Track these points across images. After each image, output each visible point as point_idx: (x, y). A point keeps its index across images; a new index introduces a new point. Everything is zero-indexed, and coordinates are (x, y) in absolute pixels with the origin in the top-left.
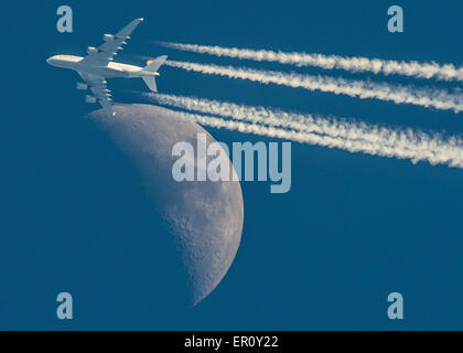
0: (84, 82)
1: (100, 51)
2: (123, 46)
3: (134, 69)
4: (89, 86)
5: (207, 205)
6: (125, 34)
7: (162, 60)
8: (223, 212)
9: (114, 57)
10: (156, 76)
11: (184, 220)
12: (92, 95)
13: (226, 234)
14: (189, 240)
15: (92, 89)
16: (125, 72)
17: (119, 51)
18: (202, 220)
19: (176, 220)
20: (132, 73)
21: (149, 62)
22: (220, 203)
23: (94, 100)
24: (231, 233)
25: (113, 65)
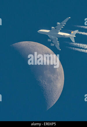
0: (50, 39)
1: (55, 28)
2: (63, 27)
3: (67, 35)
4: (52, 40)
5: (52, 76)
6: (64, 23)
7: (77, 32)
8: (57, 78)
9: (60, 30)
10: (74, 37)
11: (44, 81)
12: (53, 43)
13: (58, 85)
14: (45, 88)
15: (53, 41)
16: (64, 36)
17: (62, 28)
18: (50, 81)
19: (41, 81)
20: (67, 36)
21: (72, 32)
22: (56, 75)
23: (53, 45)
24: (60, 85)
25: (60, 33)
